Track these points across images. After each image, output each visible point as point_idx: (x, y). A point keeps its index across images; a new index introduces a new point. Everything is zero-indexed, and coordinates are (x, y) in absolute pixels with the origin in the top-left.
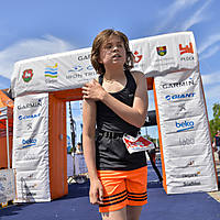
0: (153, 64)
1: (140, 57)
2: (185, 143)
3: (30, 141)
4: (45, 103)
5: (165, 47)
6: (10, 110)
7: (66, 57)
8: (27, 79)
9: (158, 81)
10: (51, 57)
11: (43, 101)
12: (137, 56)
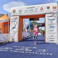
0: (46, 11)
1: (43, 9)
2: (51, 31)
3: (14, 27)
4: (18, 18)
5: (49, 7)
6: (10, 20)
7: (24, 8)
8: (14, 12)
9: (46, 15)
10: (20, 7)
12: (42, 9)
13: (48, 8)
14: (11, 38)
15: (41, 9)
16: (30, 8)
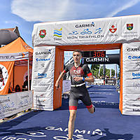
0: (123, 35)
6: (31, 54)
8: (42, 36)
9: (125, 46)
11: (52, 51)
12: (113, 29)
13: (130, 27)
14: (35, 101)
15: (110, 30)
16: (84, 26)
